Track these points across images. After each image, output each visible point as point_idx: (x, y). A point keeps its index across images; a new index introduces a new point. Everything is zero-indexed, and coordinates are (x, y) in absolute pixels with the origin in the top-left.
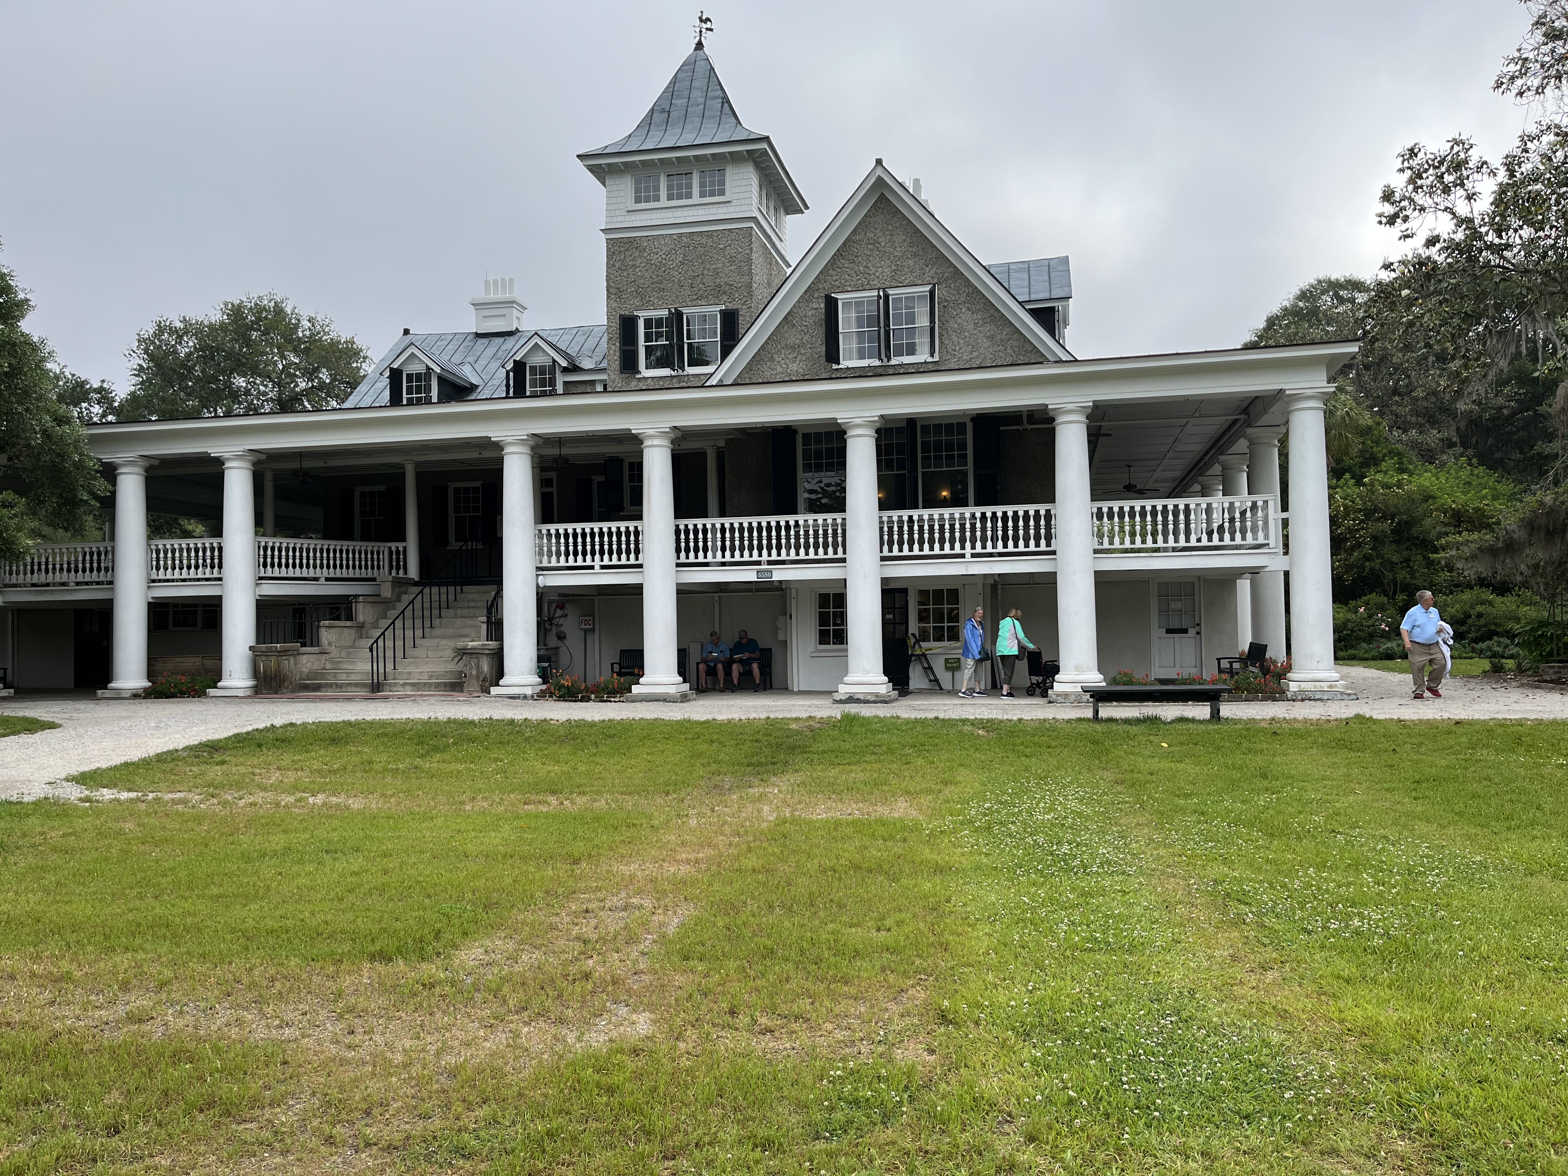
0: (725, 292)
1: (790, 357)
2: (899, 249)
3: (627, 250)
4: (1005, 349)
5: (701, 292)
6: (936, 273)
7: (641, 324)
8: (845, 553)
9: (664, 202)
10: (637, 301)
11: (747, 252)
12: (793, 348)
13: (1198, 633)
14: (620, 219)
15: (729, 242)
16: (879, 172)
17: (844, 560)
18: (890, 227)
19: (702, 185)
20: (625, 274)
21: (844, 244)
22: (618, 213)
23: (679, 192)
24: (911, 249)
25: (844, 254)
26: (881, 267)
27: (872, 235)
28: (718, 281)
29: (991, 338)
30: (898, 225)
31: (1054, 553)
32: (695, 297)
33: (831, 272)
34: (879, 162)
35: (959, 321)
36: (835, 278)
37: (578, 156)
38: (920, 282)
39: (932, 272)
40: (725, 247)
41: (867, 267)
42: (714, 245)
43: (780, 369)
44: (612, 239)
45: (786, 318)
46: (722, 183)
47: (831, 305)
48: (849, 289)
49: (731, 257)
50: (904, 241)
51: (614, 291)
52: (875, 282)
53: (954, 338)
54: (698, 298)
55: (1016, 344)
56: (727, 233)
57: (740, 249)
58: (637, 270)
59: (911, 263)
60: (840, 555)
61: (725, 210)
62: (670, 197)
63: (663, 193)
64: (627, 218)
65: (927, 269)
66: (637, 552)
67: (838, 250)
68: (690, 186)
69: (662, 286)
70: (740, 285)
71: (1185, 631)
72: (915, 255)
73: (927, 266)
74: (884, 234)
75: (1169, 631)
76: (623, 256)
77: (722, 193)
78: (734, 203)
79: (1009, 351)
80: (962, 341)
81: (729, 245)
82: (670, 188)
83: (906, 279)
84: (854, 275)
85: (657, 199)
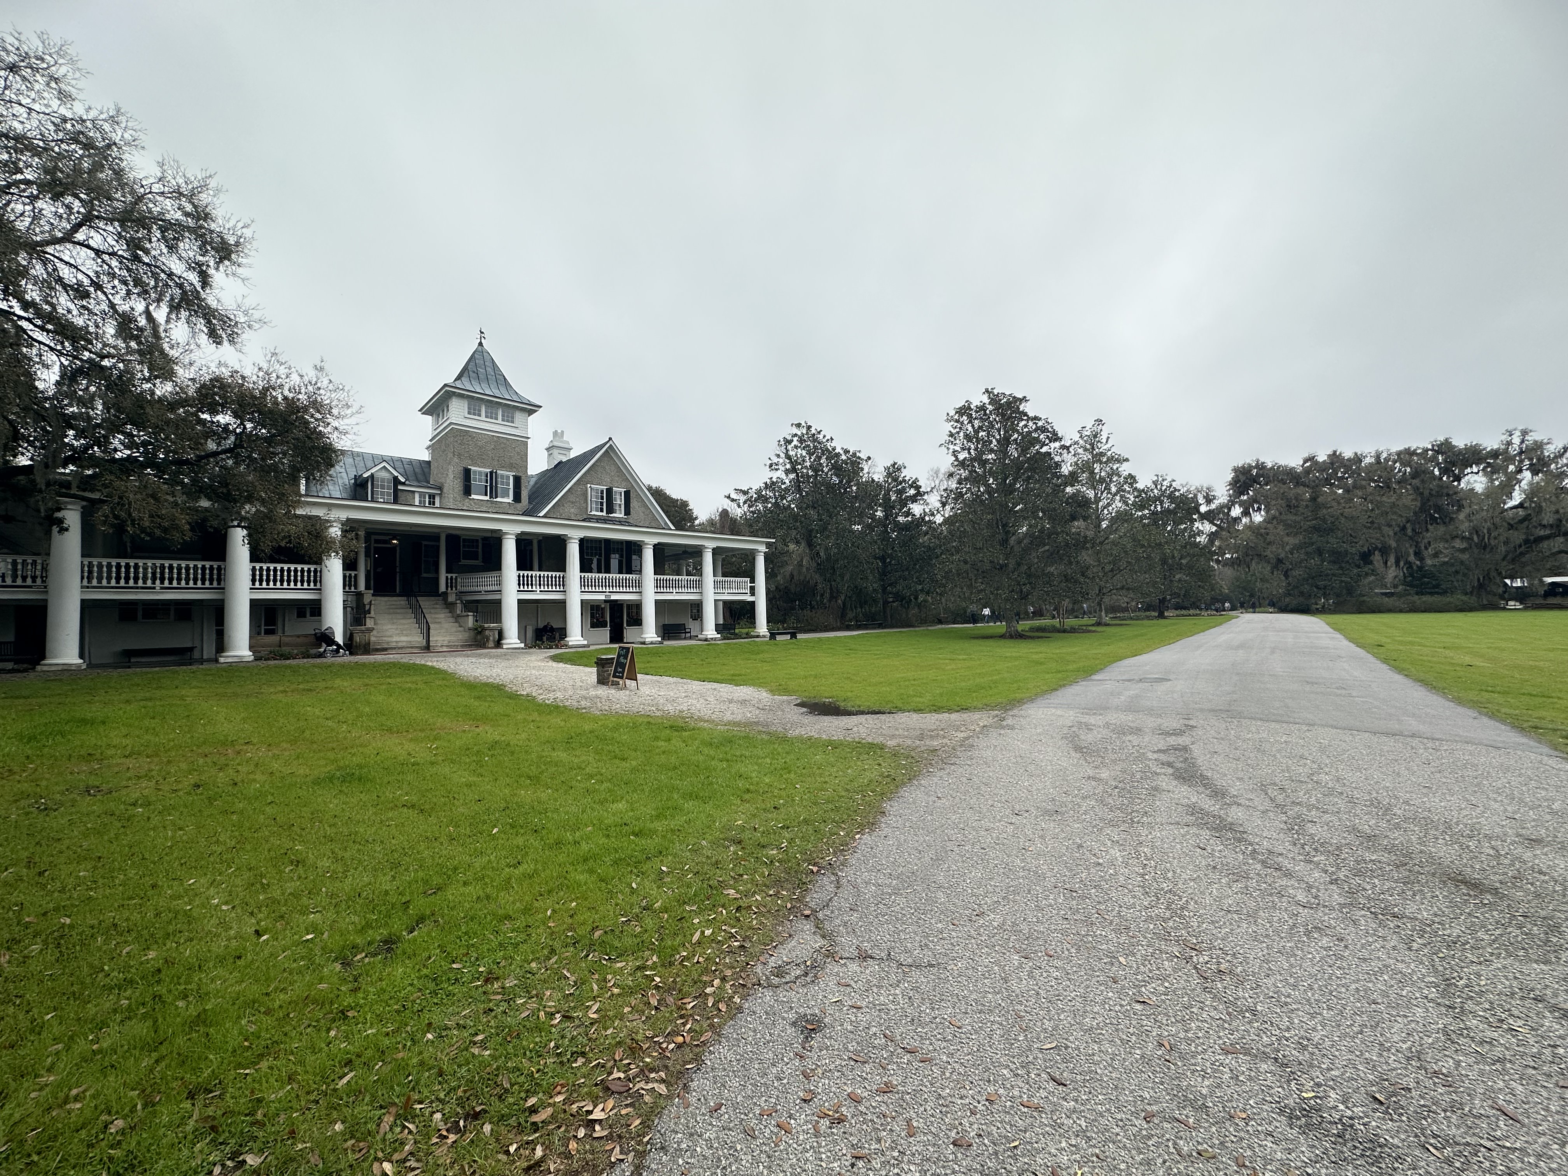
0: (515, 467)
2: (613, 473)
4: (648, 518)
5: (503, 465)
7: (472, 473)
9: (483, 418)
10: (470, 462)
14: (460, 420)
15: (517, 445)
19: (503, 416)
20: (463, 448)
22: (459, 416)
23: (491, 415)
24: (617, 474)
26: (607, 478)
28: (512, 461)
29: (644, 513)
30: (612, 463)
32: (500, 466)
33: (587, 475)
35: (634, 504)
36: (588, 478)
38: (620, 487)
39: (624, 484)
40: (515, 447)
41: (601, 476)
42: (510, 445)
43: (567, 510)
45: (569, 490)
46: (513, 418)
48: (595, 483)
49: (518, 452)
52: (604, 483)
53: (632, 510)
54: (502, 467)
55: (651, 516)
56: (516, 441)
57: (522, 450)
58: (469, 447)
59: (617, 479)
61: (515, 430)
62: (487, 417)
64: (464, 420)
66: (563, 586)
67: (590, 467)
68: (496, 414)
69: (483, 457)
70: (522, 465)
73: (622, 481)
76: (462, 438)
77: (513, 422)
78: (519, 428)
82: (486, 412)
83: (615, 484)
84: (596, 478)
85: (480, 415)
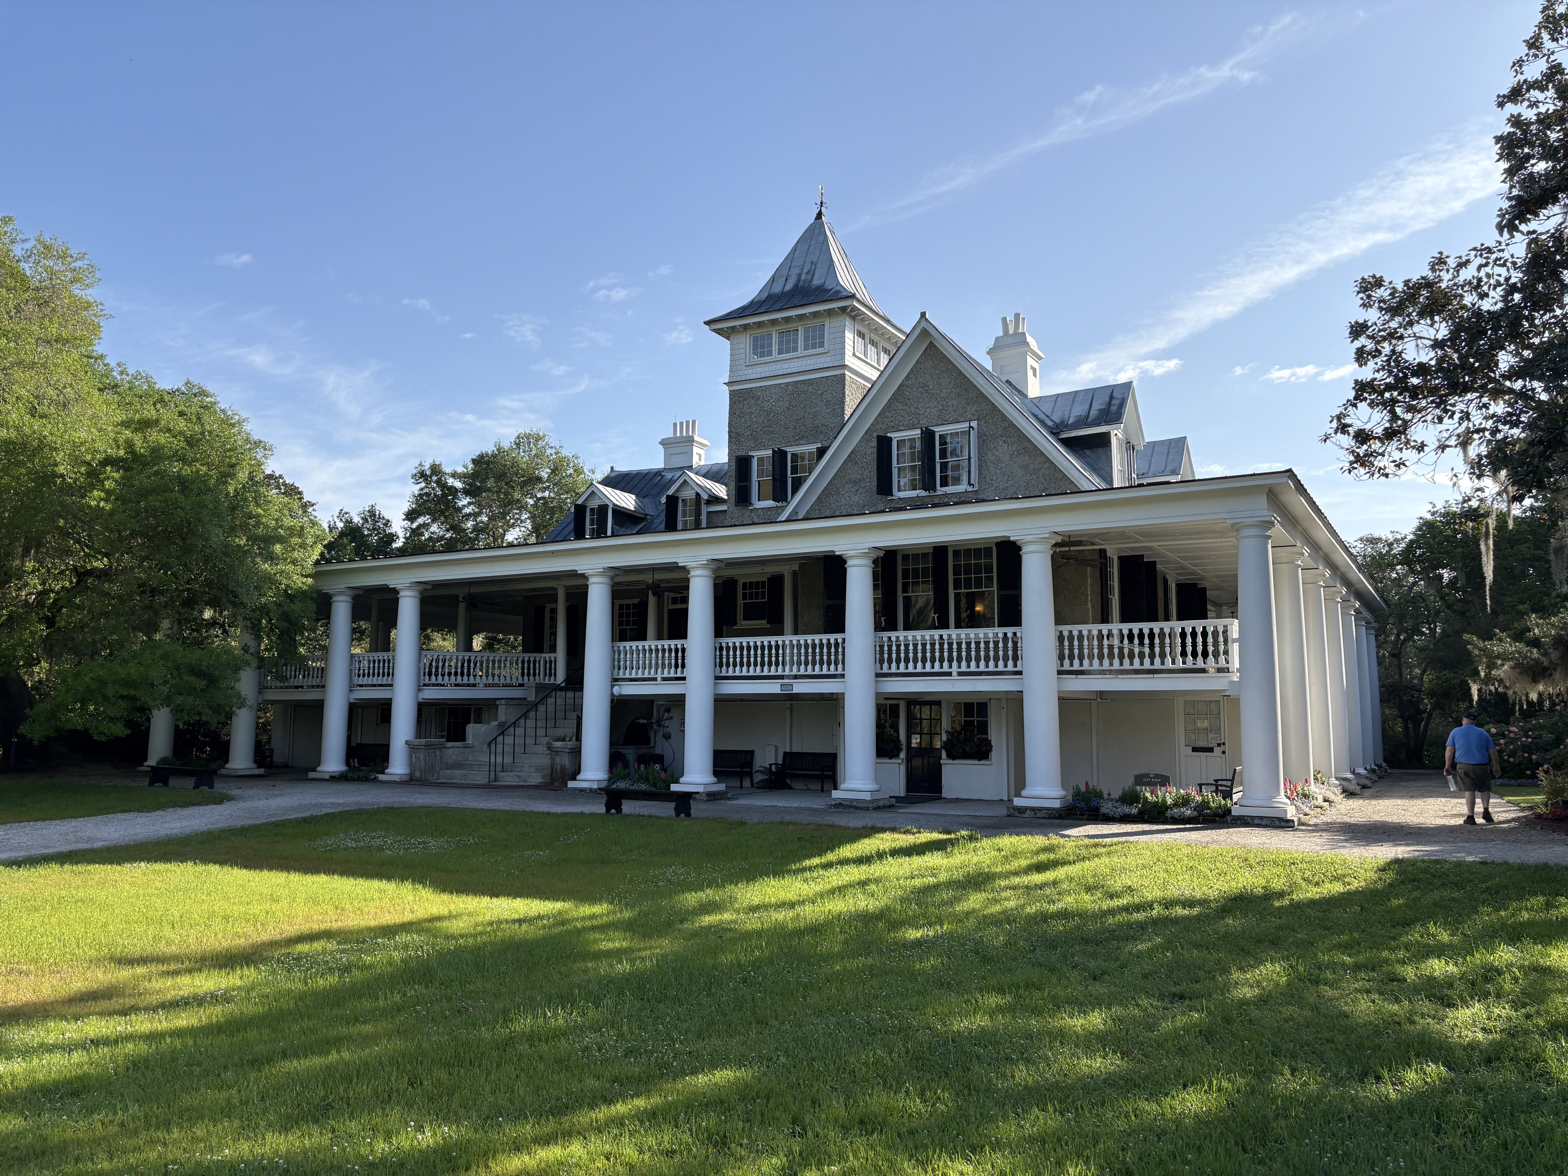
0: (821, 432)
1: (853, 490)
2: (944, 391)
3: (745, 400)
4: (1038, 478)
5: (802, 433)
6: (976, 411)
7: (755, 462)
8: (844, 670)
9: (775, 356)
10: (752, 443)
11: (840, 396)
12: (855, 482)
13: (1224, 752)
14: (741, 373)
15: (826, 388)
16: (923, 324)
17: (843, 676)
18: (937, 372)
19: (806, 339)
20: (742, 420)
21: (899, 389)
22: (739, 367)
23: (787, 347)
24: (955, 391)
25: (898, 398)
26: (930, 407)
27: (921, 380)
28: (817, 422)
29: (1025, 467)
30: (944, 369)
31: (1020, 673)
32: (797, 438)
33: (887, 414)
34: (923, 315)
35: (996, 453)
36: (890, 419)
37: (705, 323)
38: (962, 419)
39: (973, 409)
40: (823, 393)
41: (917, 408)
43: (844, 502)
44: (733, 391)
45: (849, 456)
46: (822, 336)
47: (884, 444)
48: (902, 428)
49: (827, 401)
50: (950, 383)
51: (734, 437)
52: (924, 421)
53: (992, 468)
54: (800, 438)
55: (1047, 472)
56: (824, 380)
57: (834, 394)
58: (753, 416)
59: (955, 402)
60: (840, 671)
61: (821, 360)
62: (780, 352)
63: (775, 348)
64: (747, 372)
65: (968, 408)
67: (893, 394)
68: (796, 341)
69: (772, 429)
70: (834, 425)
71: (1211, 750)
72: (959, 395)
73: (968, 404)
74: (932, 378)
75: (1195, 750)
76: (742, 405)
77: (822, 345)
78: (831, 353)
79: (1041, 479)
80: (998, 472)
81: (826, 391)
82: (780, 343)
84: (906, 416)
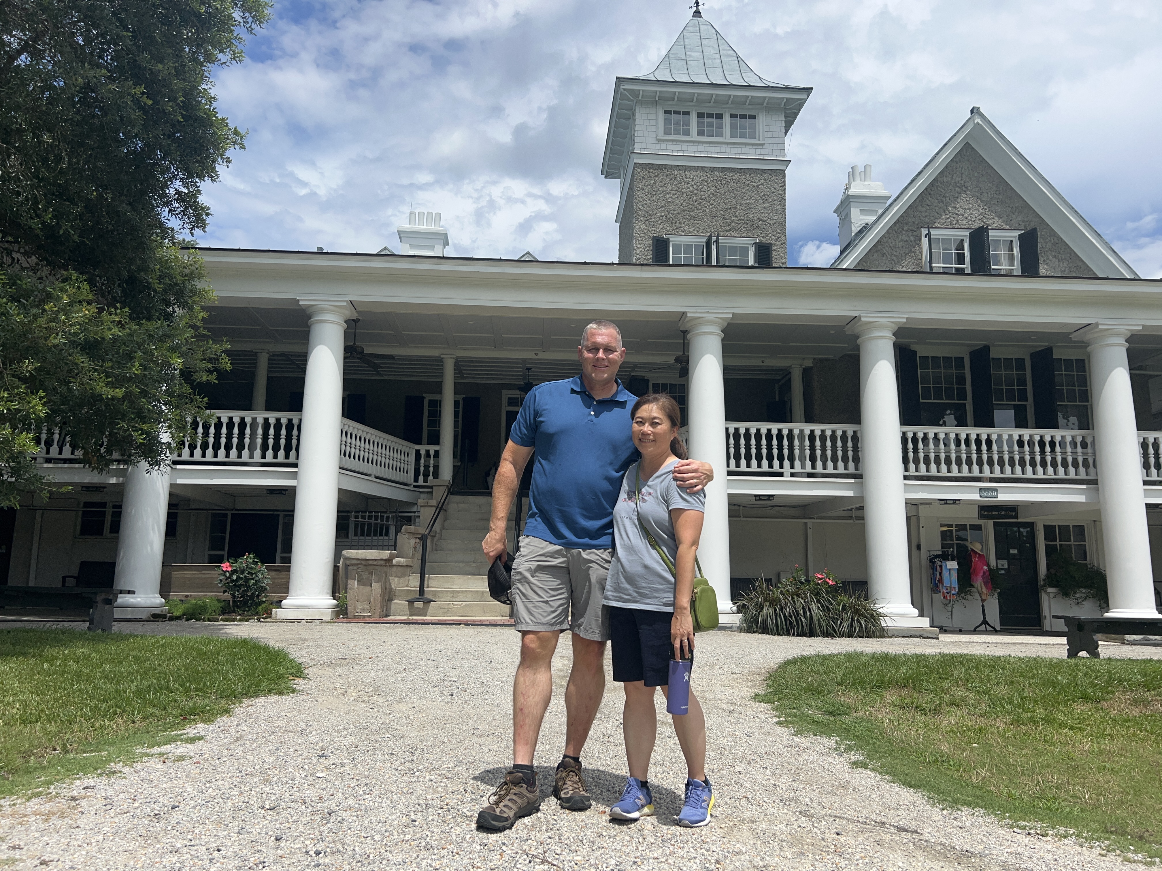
0: (758, 227)
2: (986, 195)
3: (657, 176)
5: (733, 224)
6: (1023, 221)
7: (670, 248)
9: (694, 136)
10: (667, 226)
11: (780, 192)
14: (652, 146)
15: (762, 181)
16: (977, 120)
18: (976, 174)
19: (733, 126)
20: (654, 198)
21: (932, 184)
22: (648, 140)
24: (997, 197)
25: (932, 193)
26: (970, 209)
27: (958, 179)
28: (751, 215)
30: (984, 172)
32: (727, 229)
33: (920, 208)
34: (977, 110)
36: (924, 214)
38: (1007, 227)
39: (1019, 219)
40: (758, 186)
41: (955, 207)
42: (747, 182)
45: (875, 246)
46: (753, 127)
48: (939, 226)
49: (764, 195)
52: (964, 222)
54: (732, 230)
56: (761, 172)
57: (774, 190)
58: (668, 196)
59: (999, 209)
61: (758, 151)
62: (700, 133)
63: (693, 128)
64: (658, 146)
65: (1014, 216)
66: (856, 460)
67: (926, 189)
68: (720, 126)
69: (693, 214)
70: (773, 222)
72: (1002, 201)
73: (1013, 213)
74: (970, 179)
76: (652, 182)
77: (754, 135)
78: (766, 146)
81: (762, 184)
82: (700, 125)
83: (994, 223)
84: (943, 214)
85: (687, 133)
